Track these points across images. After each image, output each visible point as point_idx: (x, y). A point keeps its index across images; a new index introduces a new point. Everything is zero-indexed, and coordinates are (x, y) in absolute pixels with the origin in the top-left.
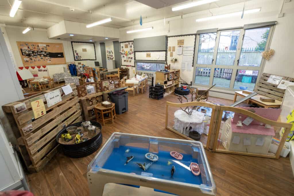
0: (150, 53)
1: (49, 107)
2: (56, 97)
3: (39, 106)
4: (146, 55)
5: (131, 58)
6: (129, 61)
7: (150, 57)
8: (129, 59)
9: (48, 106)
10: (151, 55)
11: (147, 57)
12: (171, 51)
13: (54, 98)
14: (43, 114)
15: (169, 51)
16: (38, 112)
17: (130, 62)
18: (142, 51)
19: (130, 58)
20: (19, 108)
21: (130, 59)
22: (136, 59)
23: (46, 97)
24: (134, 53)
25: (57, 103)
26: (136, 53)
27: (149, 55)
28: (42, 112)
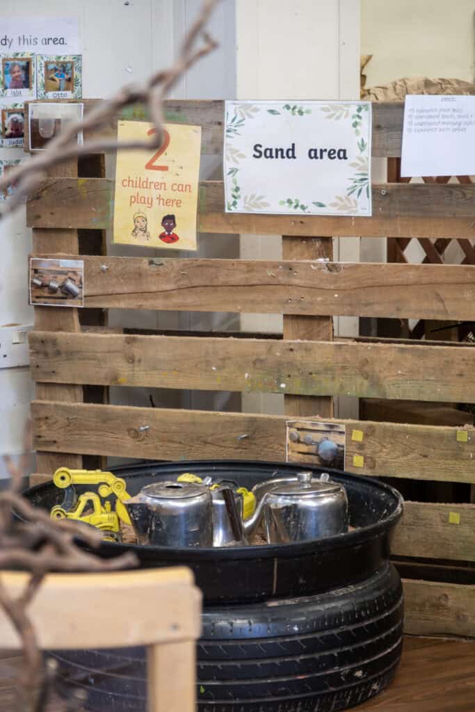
1: (234, 210)
2: (314, 154)
3: (165, 168)
9: (228, 199)
13: (291, 153)
14: (174, 238)
16: (143, 207)
20: (47, 123)
23: (227, 122)
25: (314, 210)
28: (169, 221)
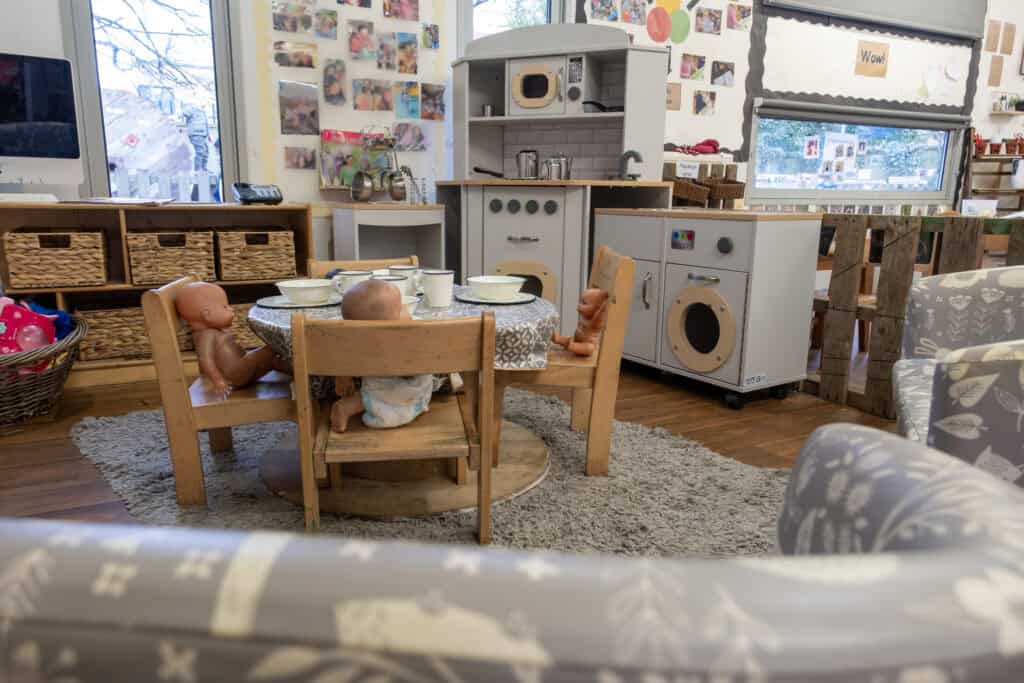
0: (887, 46)
4: (852, 56)
5: (720, 70)
6: (688, 102)
7: (882, 74)
8: (685, 72)
10: (892, 61)
11: (859, 71)
12: (995, 50)
15: (988, 49)
17: (700, 104)
18: (826, 19)
19: (707, 69)
21: (702, 82)
22: (769, 82)
24: (749, 21)
26: (775, 23)
27: (872, 62)
